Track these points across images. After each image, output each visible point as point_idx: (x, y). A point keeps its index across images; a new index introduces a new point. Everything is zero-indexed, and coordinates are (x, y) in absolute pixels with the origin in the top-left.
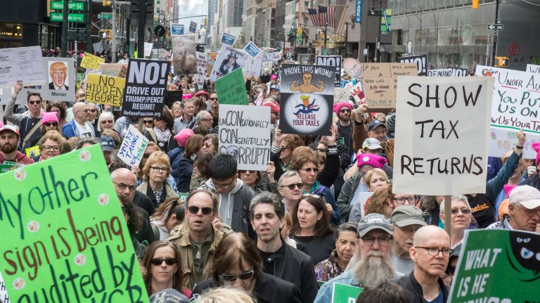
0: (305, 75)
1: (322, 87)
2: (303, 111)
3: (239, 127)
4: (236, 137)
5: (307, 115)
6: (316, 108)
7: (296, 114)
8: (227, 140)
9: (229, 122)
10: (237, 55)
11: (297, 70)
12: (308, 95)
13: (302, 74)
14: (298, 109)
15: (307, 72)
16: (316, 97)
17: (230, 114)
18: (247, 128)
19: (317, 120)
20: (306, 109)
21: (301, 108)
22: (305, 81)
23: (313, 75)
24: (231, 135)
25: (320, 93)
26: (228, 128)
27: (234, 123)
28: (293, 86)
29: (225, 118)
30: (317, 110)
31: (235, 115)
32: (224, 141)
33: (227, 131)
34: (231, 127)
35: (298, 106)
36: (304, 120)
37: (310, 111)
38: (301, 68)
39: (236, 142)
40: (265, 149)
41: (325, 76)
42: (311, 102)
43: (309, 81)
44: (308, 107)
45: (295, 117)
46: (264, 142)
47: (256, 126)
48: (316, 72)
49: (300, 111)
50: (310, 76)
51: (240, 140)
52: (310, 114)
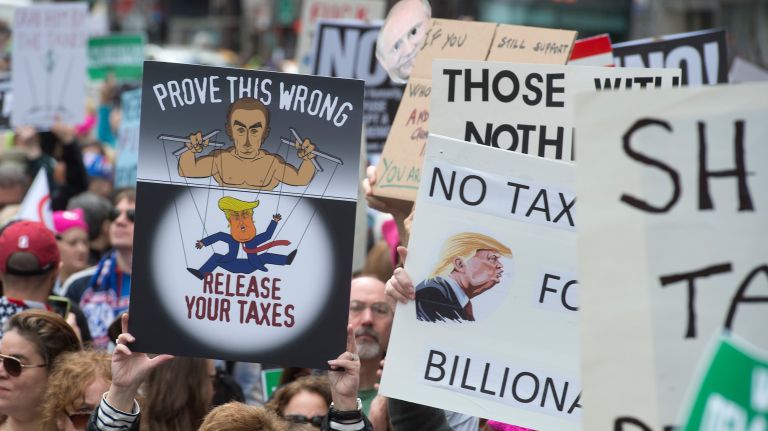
0: (238, 115)
1: (308, 166)
2: (229, 262)
5: (246, 281)
6: (284, 251)
7: (200, 274)
11: (204, 91)
12: (248, 197)
13: (228, 109)
14: (207, 253)
15: (248, 103)
16: (285, 207)
19: (284, 302)
20: (242, 254)
21: (222, 248)
22: (239, 138)
23: (272, 112)
25: (300, 190)
28: (188, 156)
30: (288, 260)
35: (208, 241)
36: (234, 300)
37: (256, 262)
38: (222, 84)
41: (322, 123)
42: (261, 228)
43: (256, 139)
44: (252, 244)
45: (196, 287)
48: (285, 100)
49: (216, 260)
50: (258, 116)
52: (259, 274)
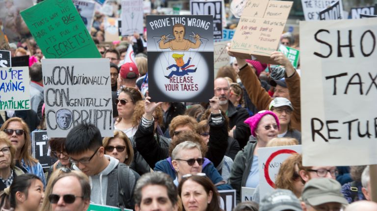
0: (176, 29)
1: (198, 42)
2: (177, 73)
3: (70, 86)
4: (67, 98)
5: (182, 78)
6: (193, 68)
7: (168, 77)
8: (55, 103)
9: (56, 80)
10: (80, 7)
11: (165, 23)
12: (181, 53)
13: (173, 27)
14: (170, 71)
15: (178, 25)
16: (192, 55)
17: (57, 70)
18: (81, 86)
19: (194, 84)
20: (181, 70)
21: (174, 69)
22: (177, 36)
23: (186, 27)
24: (61, 97)
25: (196, 50)
26: (55, 87)
27: (63, 81)
28: (162, 42)
29: (50, 75)
30: (194, 71)
31: (63, 71)
32: (51, 103)
33: (55, 92)
34: (59, 87)
35: (170, 67)
36: (179, 84)
37: (185, 72)
38: (170, 20)
39: (68, 104)
40: (106, 111)
41: (201, 29)
42: (186, 62)
43: (182, 36)
44: (183, 67)
46: (104, 103)
47: (93, 83)
48: (190, 23)
49: (173, 73)
50: (182, 29)
51: (73, 102)
52: (186, 76)
